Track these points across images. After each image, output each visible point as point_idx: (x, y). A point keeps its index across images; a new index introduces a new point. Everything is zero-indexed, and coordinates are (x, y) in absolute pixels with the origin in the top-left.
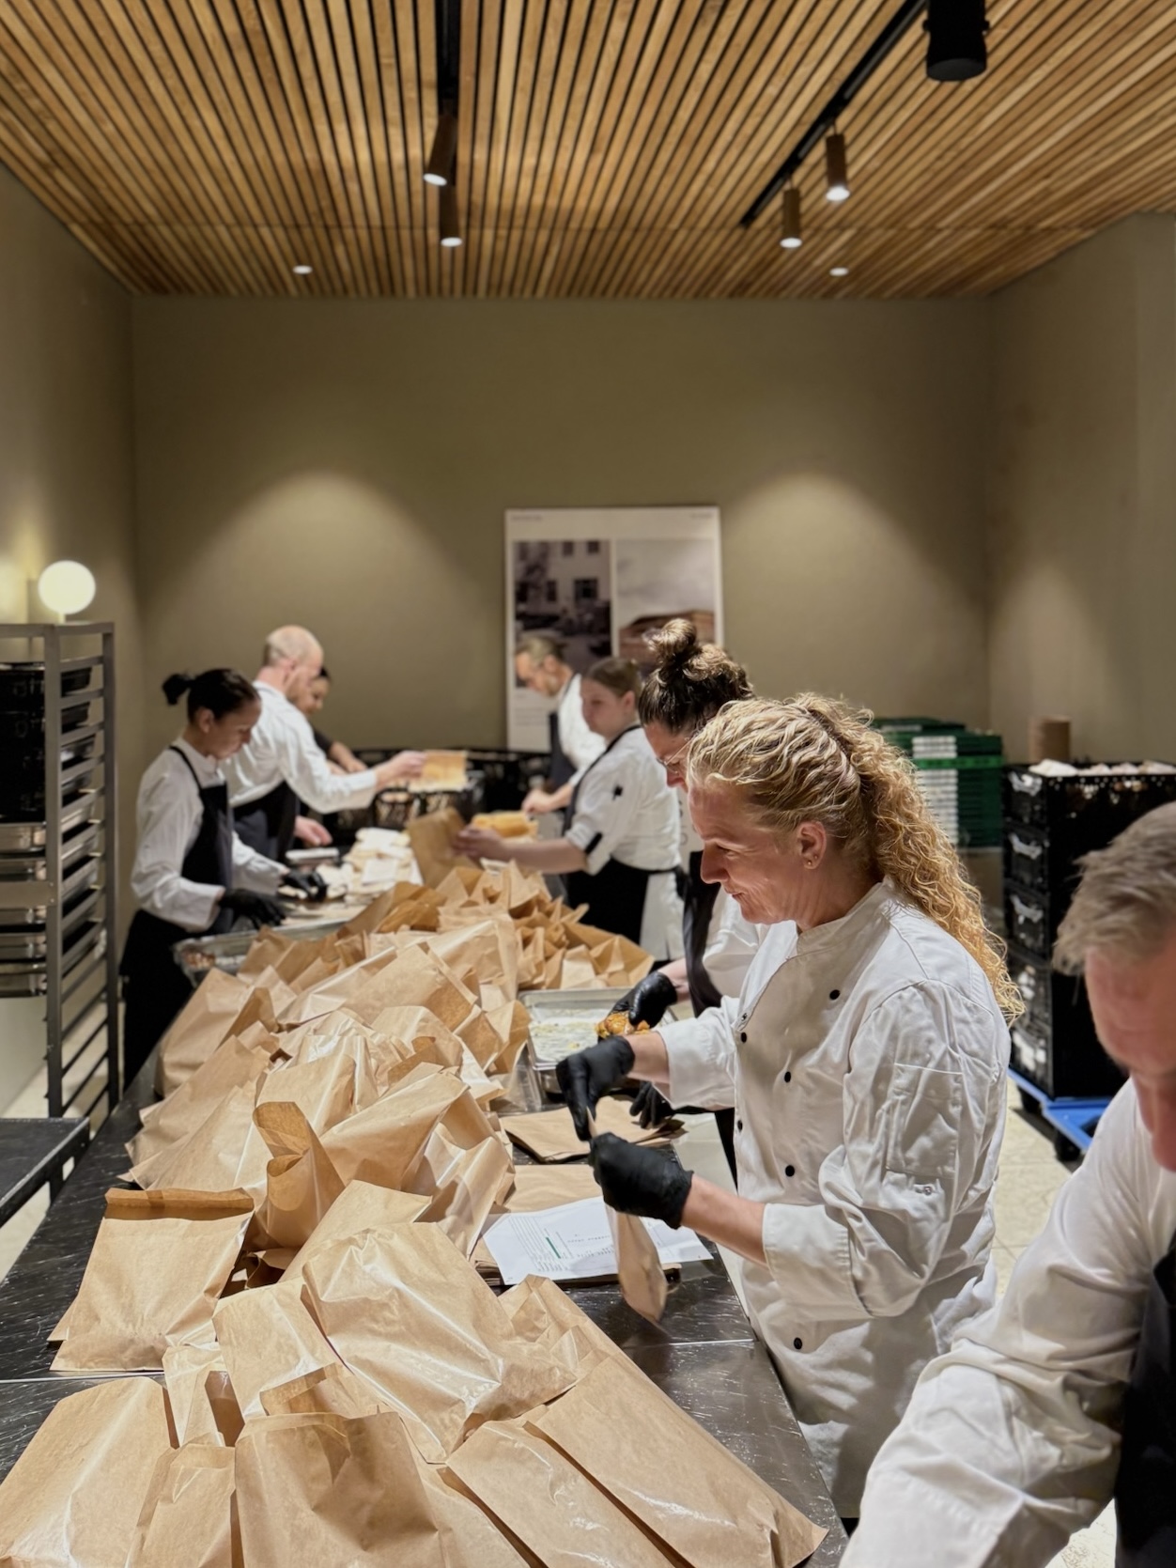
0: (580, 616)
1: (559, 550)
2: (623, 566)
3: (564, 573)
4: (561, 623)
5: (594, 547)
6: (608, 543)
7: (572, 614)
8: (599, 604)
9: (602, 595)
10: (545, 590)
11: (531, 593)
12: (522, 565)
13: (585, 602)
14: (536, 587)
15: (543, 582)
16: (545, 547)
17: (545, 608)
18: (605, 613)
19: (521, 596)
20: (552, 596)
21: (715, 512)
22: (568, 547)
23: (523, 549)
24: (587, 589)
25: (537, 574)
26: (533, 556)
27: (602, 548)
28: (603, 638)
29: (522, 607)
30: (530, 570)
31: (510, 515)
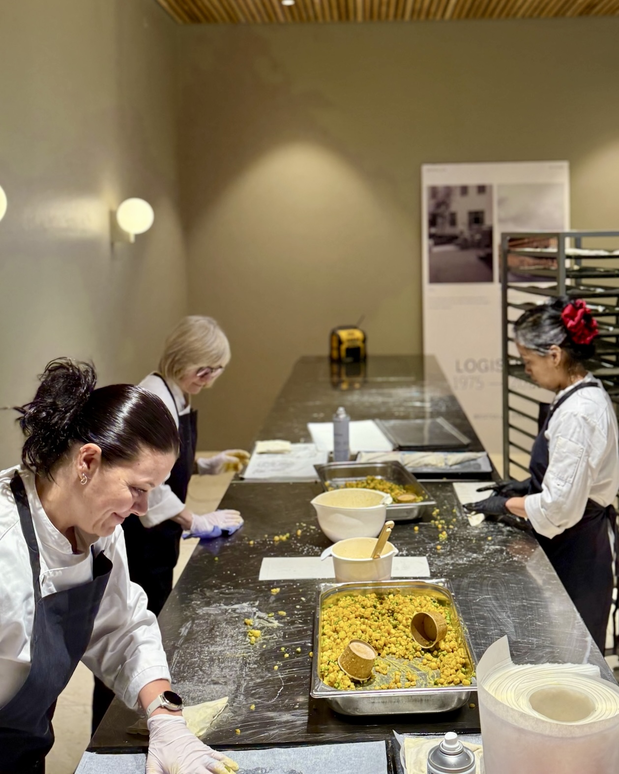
0: (472, 236)
1: (458, 192)
2: (501, 202)
3: (461, 208)
4: (459, 241)
5: (482, 189)
6: (491, 187)
7: (467, 234)
8: (485, 227)
9: (487, 222)
10: (448, 218)
11: (439, 220)
12: (433, 202)
13: (475, 226)
14: (442, 216)
15: (447, 214)
16: (449, 190)
17: (448, 230)
18: (489, 234)
19: (433, 222)
20: (453, 222)
21: (565, 165)
22: (464, 190)
23: (434, 191)
24: (477, 218)
25: (443, 208)
26: (441, 196)
27: (488, 190)
28: (488, 251)
29: (433, 230)
30: (439, 205)
31: (426, 168)
